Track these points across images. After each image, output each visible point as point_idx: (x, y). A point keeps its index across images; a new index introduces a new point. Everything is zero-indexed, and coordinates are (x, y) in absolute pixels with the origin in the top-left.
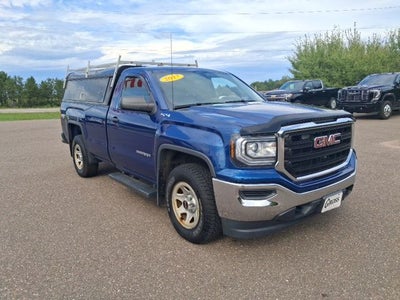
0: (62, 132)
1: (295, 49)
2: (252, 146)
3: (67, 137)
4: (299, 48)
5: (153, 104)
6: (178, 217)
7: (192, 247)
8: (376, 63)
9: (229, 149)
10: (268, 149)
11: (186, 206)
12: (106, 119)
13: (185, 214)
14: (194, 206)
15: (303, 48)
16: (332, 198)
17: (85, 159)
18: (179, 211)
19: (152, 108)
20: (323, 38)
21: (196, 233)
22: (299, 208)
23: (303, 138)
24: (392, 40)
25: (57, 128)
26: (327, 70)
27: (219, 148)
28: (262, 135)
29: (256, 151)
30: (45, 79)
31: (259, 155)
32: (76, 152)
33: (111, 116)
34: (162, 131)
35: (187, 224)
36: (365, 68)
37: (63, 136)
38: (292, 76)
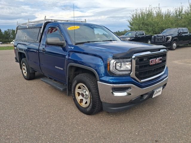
0: (15, 56)
1: (131, 16)
2: (119, 64)
3: (18, 59)
4: (133, 15)
5: (64, 42)
6: (79, 101)
7: (86, 117)
8: (168, 23)
9: (107, 66)
10: (127, 66)
11: (83, 95)
12: (39, 50)
13: (82, 100)
14: (87, 95)
15: (135, 16)
16: (158, 90)
17: (28, 71)
18: (79, 98)
19: (63, 44)
20: (144, 11)
21: (88, 109)
22: (142, 96)
23: (144, 60)
24: (176, 13)
25: (13, 55)
26: (146, 26)
27: (101, 66)
28: (124, 58)
29: (120, 67)
30: (6, 30)
31: (122, 69)
32: (23, 67)
33: (41, 48)
34: (69, 56)
35: (83, 105)
36: (164, 26)
37: (16, 58)
38: (129, 29)
